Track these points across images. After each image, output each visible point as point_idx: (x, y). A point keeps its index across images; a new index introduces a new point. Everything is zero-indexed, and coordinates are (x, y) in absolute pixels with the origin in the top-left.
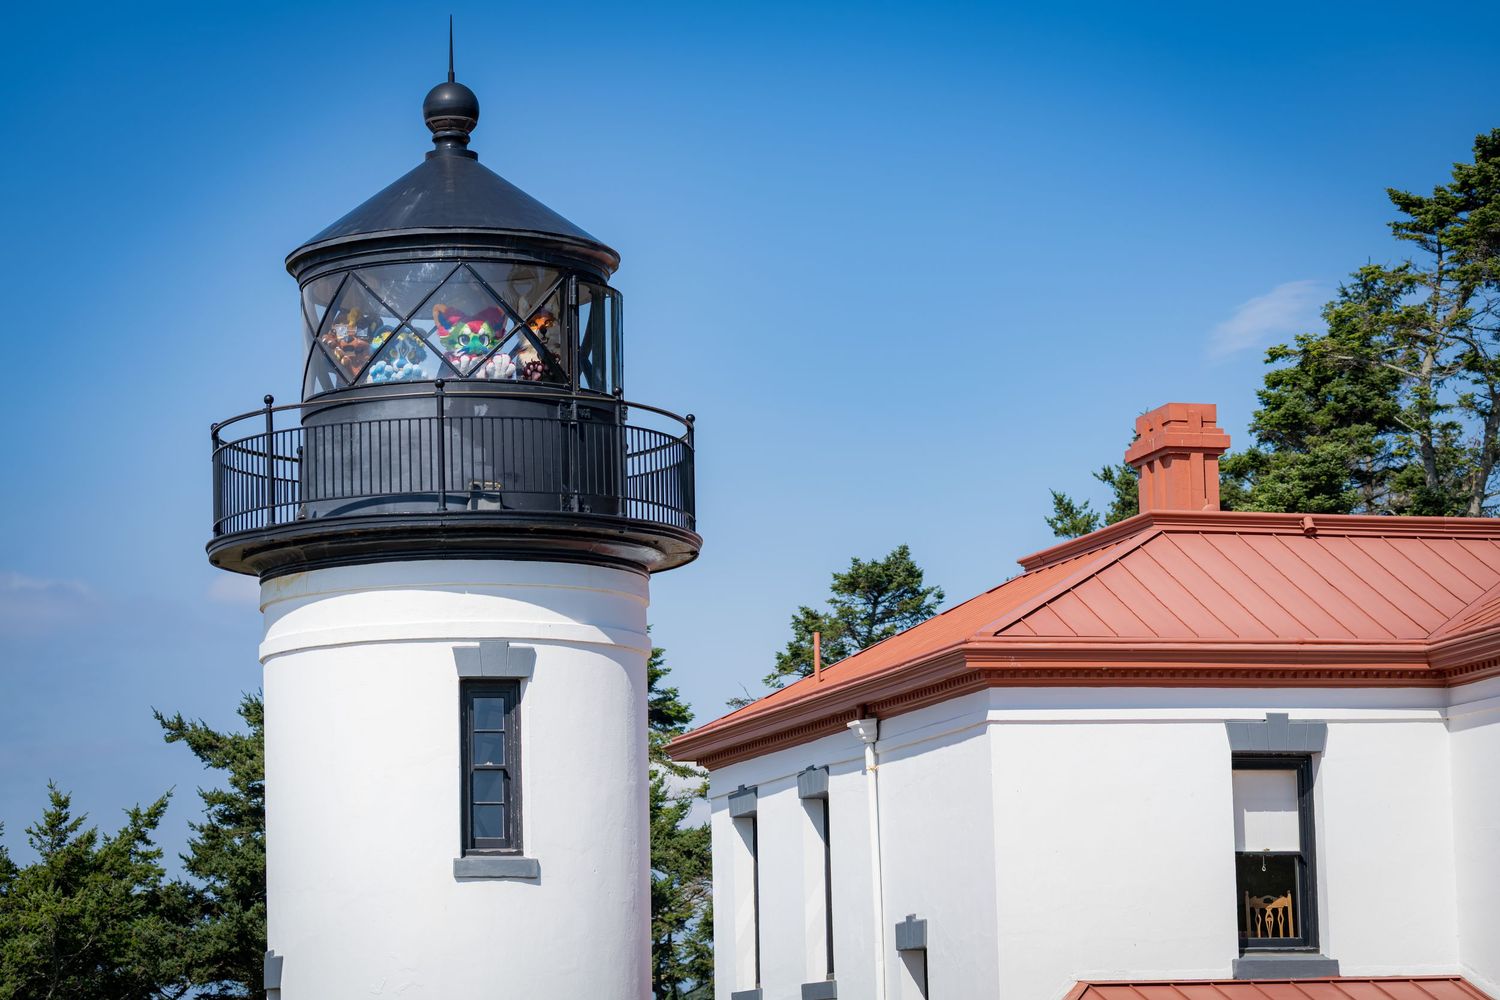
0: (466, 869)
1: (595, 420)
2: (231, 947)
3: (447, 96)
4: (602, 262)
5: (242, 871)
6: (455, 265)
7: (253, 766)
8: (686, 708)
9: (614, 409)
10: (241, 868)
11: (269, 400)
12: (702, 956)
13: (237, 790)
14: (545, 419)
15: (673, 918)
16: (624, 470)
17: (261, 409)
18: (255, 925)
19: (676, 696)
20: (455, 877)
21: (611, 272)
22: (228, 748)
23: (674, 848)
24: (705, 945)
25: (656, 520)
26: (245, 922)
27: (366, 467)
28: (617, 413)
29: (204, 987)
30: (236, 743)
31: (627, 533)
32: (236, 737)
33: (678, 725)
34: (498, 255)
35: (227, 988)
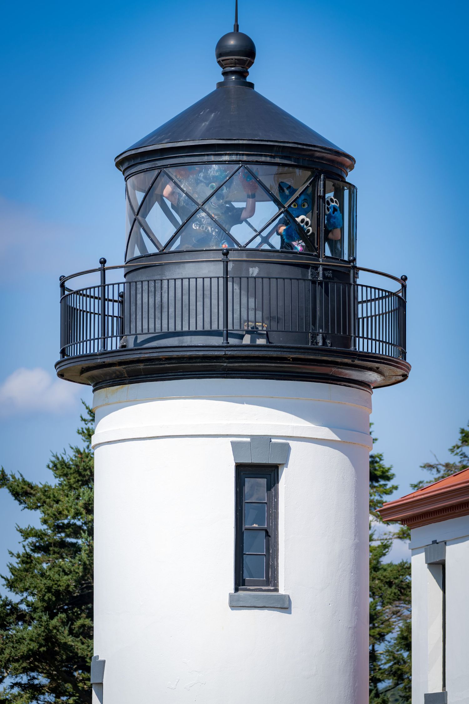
0: (238, 600)
1: (336, 280)
2: (40, 647)
3: (232, 42)
4: (342, 165)
5: (49, 589)
6: (237, 166)
7: (58, 509)
8: (389, 469)
9: (350, 271)
10: (48, 587)
11: (103, 262)
12: (398, 663)
13: (45, 527)
14: (300, 279)
15: (377, 632)
16: (356, 314)
17: (97, 268)
18: (58, 630)
19: (381, 460)
20: (230, 606)
21: (348, 170)
22: (39, 495)
23: (379, 579)
24: (401, 654)
25: (377, 352)
26: (51, 628)
27: (172, 310)
28: (352, 275)
29: (16, 677)
30: (46, 491)
31: (357, 362)
32: (45, 486)
33: (382, 482)
34: (268, 159)
35: (34, 678)
